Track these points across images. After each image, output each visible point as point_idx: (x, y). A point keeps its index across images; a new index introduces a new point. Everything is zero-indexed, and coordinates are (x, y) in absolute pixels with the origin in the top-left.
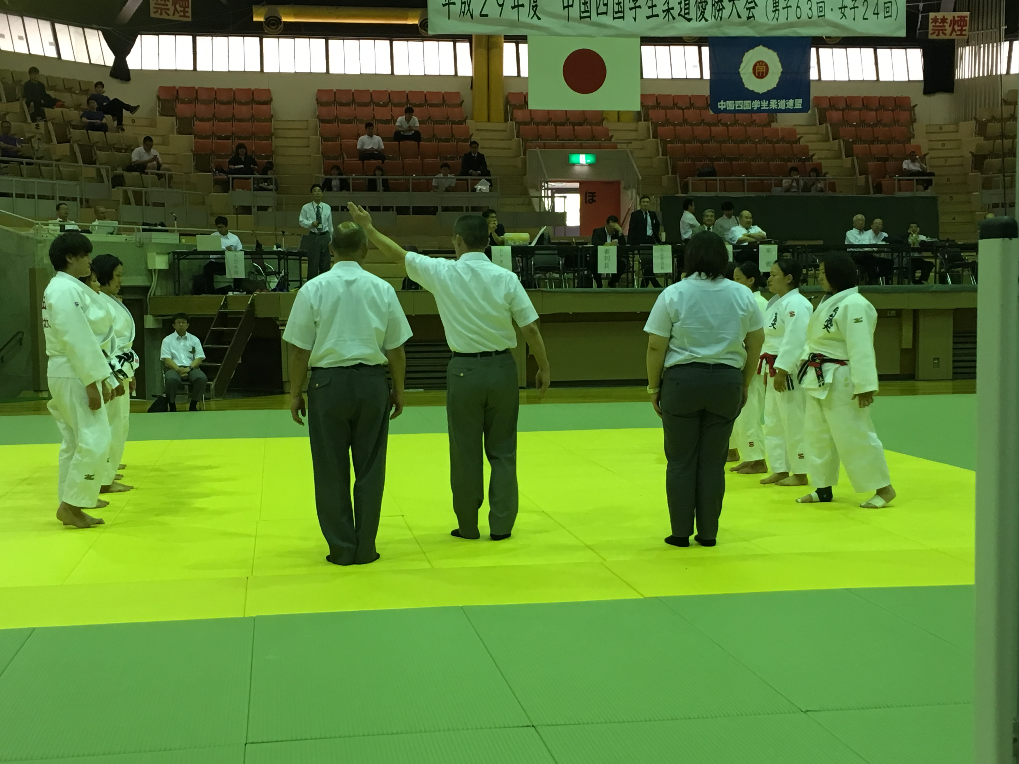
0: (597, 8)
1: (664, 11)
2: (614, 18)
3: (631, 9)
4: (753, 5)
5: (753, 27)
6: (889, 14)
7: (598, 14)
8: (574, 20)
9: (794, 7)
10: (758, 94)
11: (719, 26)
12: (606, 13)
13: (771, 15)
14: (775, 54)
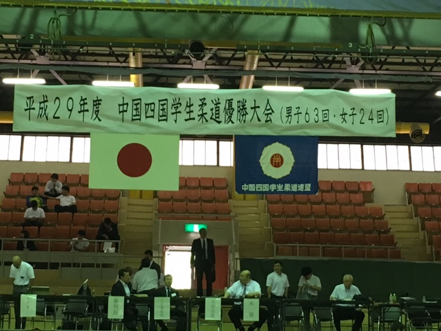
0: (146, 113)
1: (199, 116)
2: (159, 120)
3: (173, 114)
4: (270, 111)
5: (270, 128)
6: (381, 120)
7: (147, 117)
8: (128, 121)
9: (304, 113)
10: (275, 179)
11: (243, 127)
12: (153, 117)
13: (285, 119)
14: (289, 149)
